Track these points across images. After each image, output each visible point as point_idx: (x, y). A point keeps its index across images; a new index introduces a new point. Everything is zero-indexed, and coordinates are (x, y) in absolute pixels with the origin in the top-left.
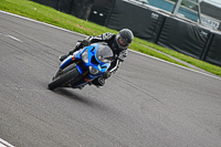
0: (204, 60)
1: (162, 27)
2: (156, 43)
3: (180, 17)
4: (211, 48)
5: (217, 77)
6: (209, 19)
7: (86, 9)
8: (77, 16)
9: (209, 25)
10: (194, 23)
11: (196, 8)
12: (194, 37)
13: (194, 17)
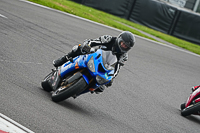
2: (128, 19)
4: (178, 24)
9: (176, 3)
12: (162, 14)
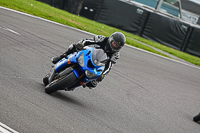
0: (185, 51)
1: (146, 21)
2: (141, 36)
3: (163, 12)
4: (191, 41)
5: (196, 67)
6: (189, 14)
7: (78, 5)
8: (70, 12)
9: (188, 19)
10: (175, 18)
11: (177, 4)
12: (175, 31)
13: (175, 13)
